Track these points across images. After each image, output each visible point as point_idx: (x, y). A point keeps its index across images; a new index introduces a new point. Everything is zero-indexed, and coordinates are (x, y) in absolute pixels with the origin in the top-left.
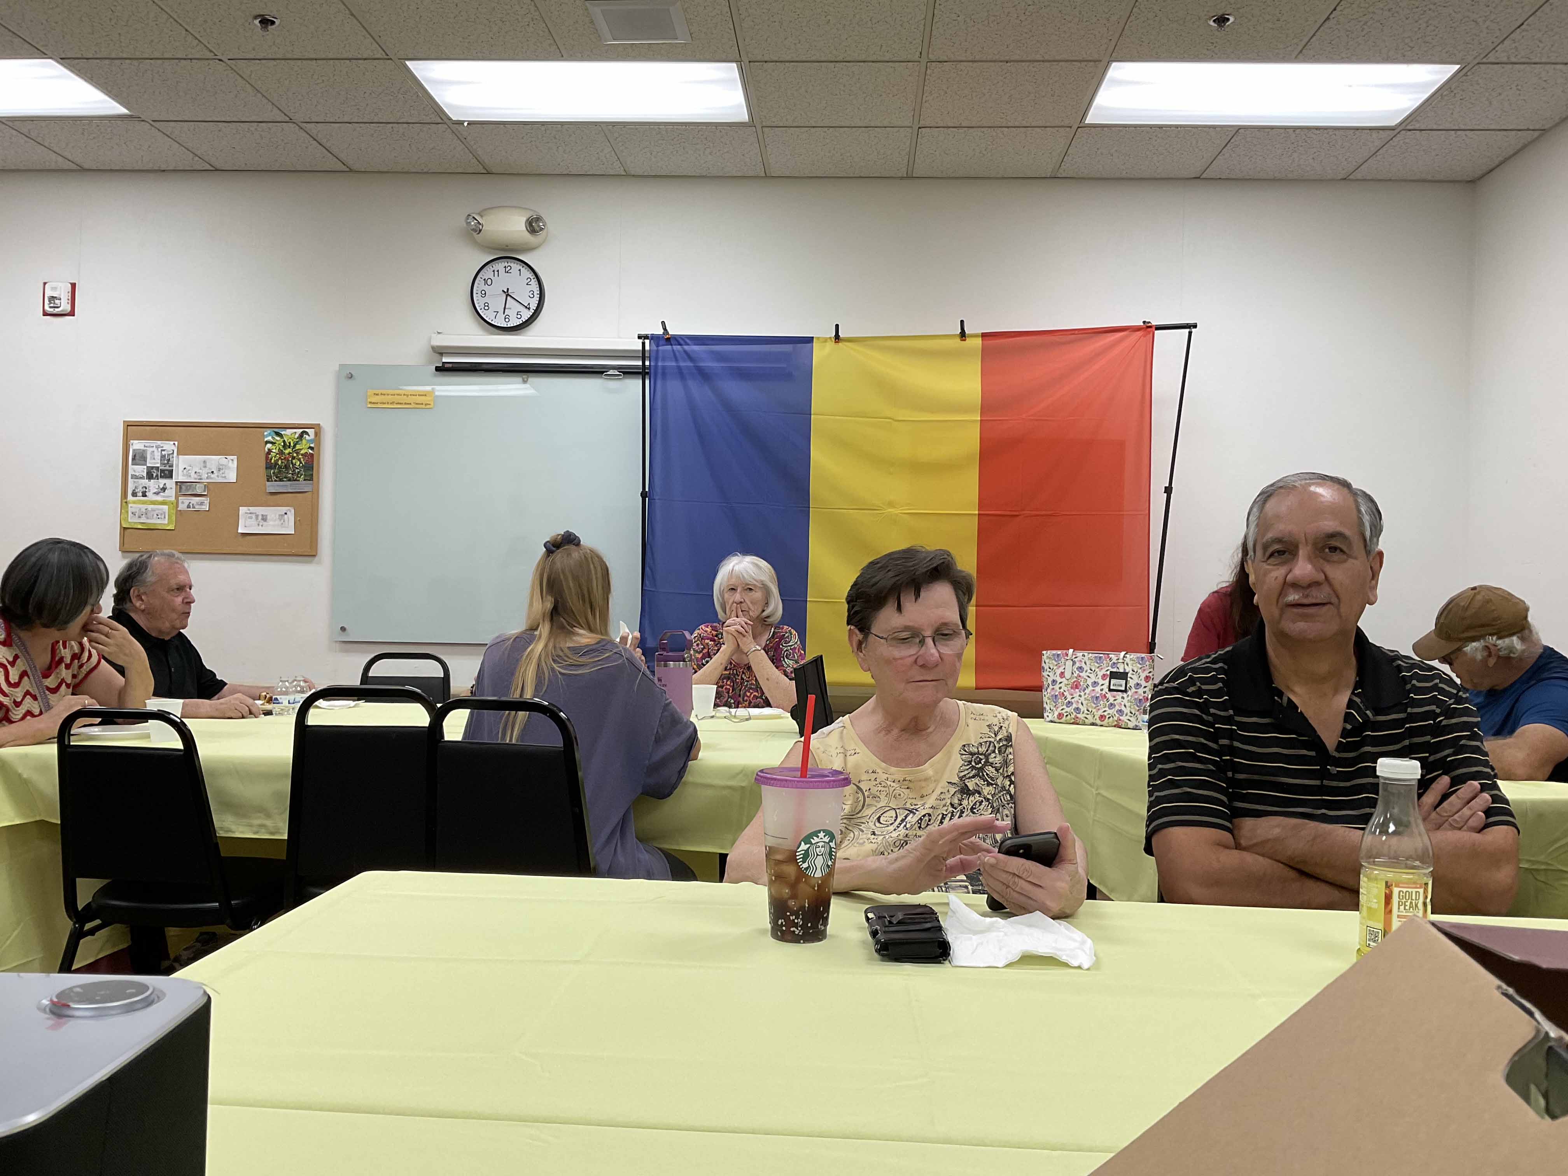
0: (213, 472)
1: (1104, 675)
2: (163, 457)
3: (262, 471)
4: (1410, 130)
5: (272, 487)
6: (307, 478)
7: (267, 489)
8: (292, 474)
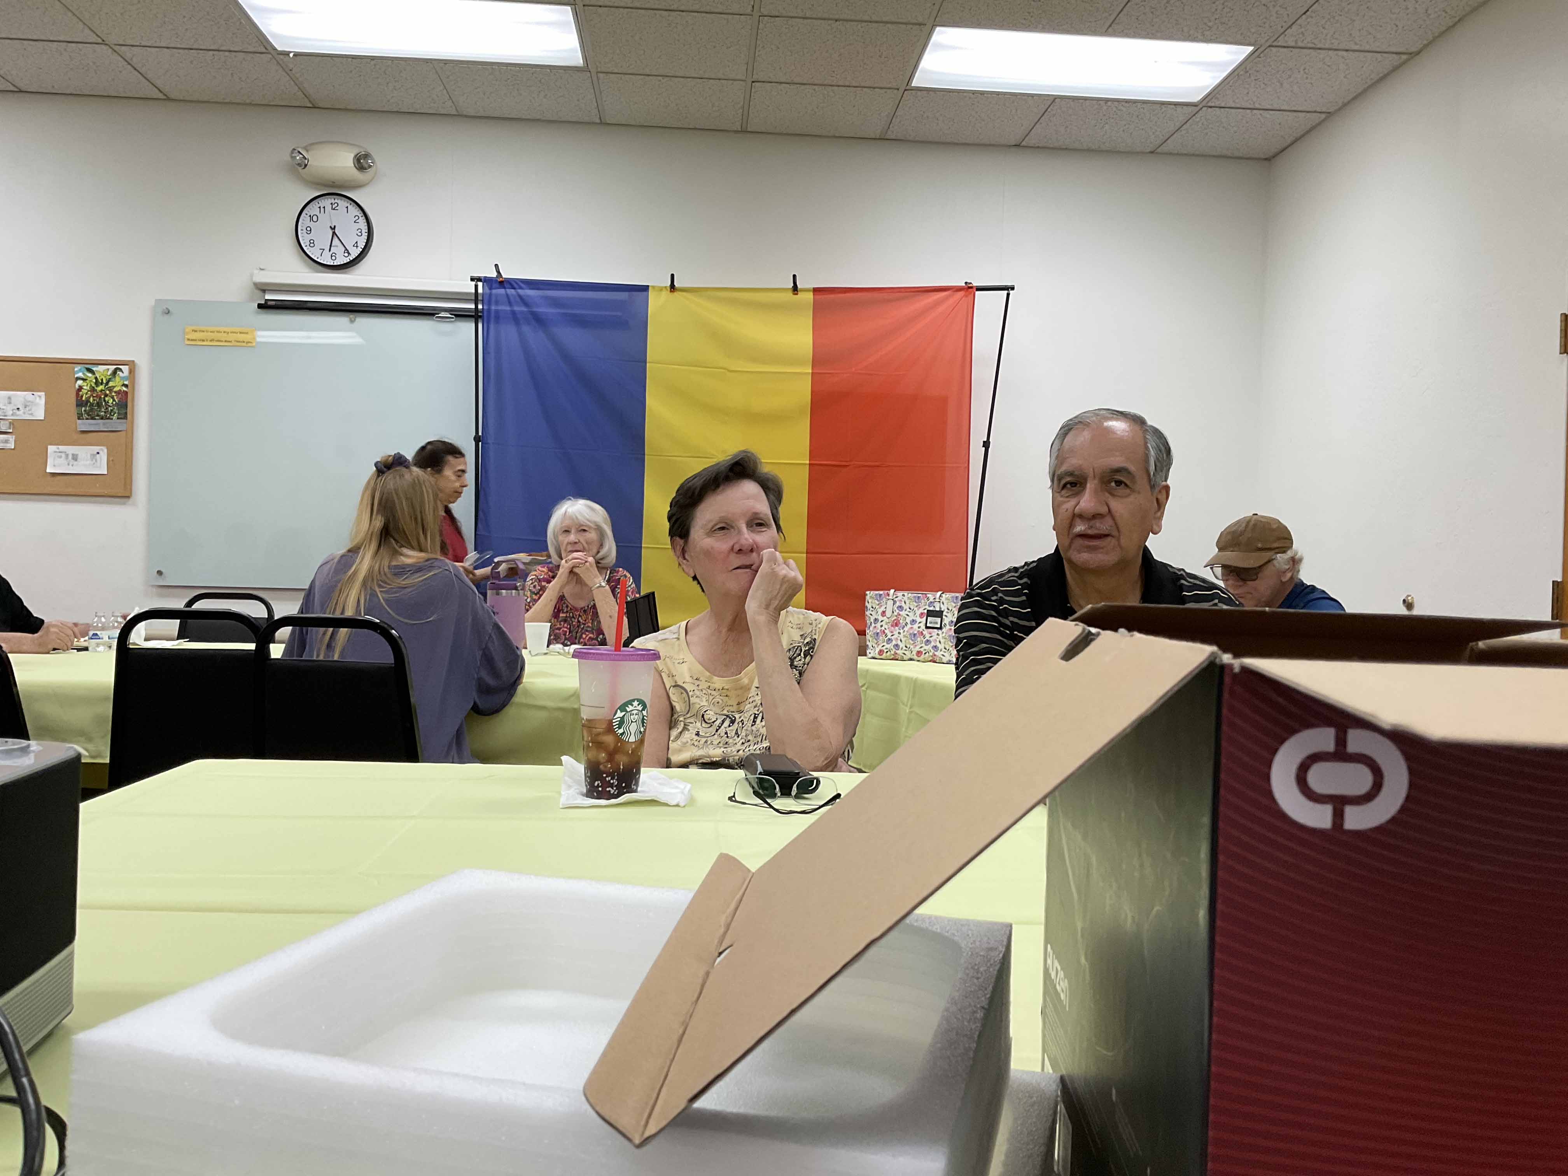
0: (18, 409)
1: (922, 614)
3: (73, 409)
4: (1211, 107)
5: (85, 424)
6: (120, 417)
7: (78, 427)
8: (105, 412)
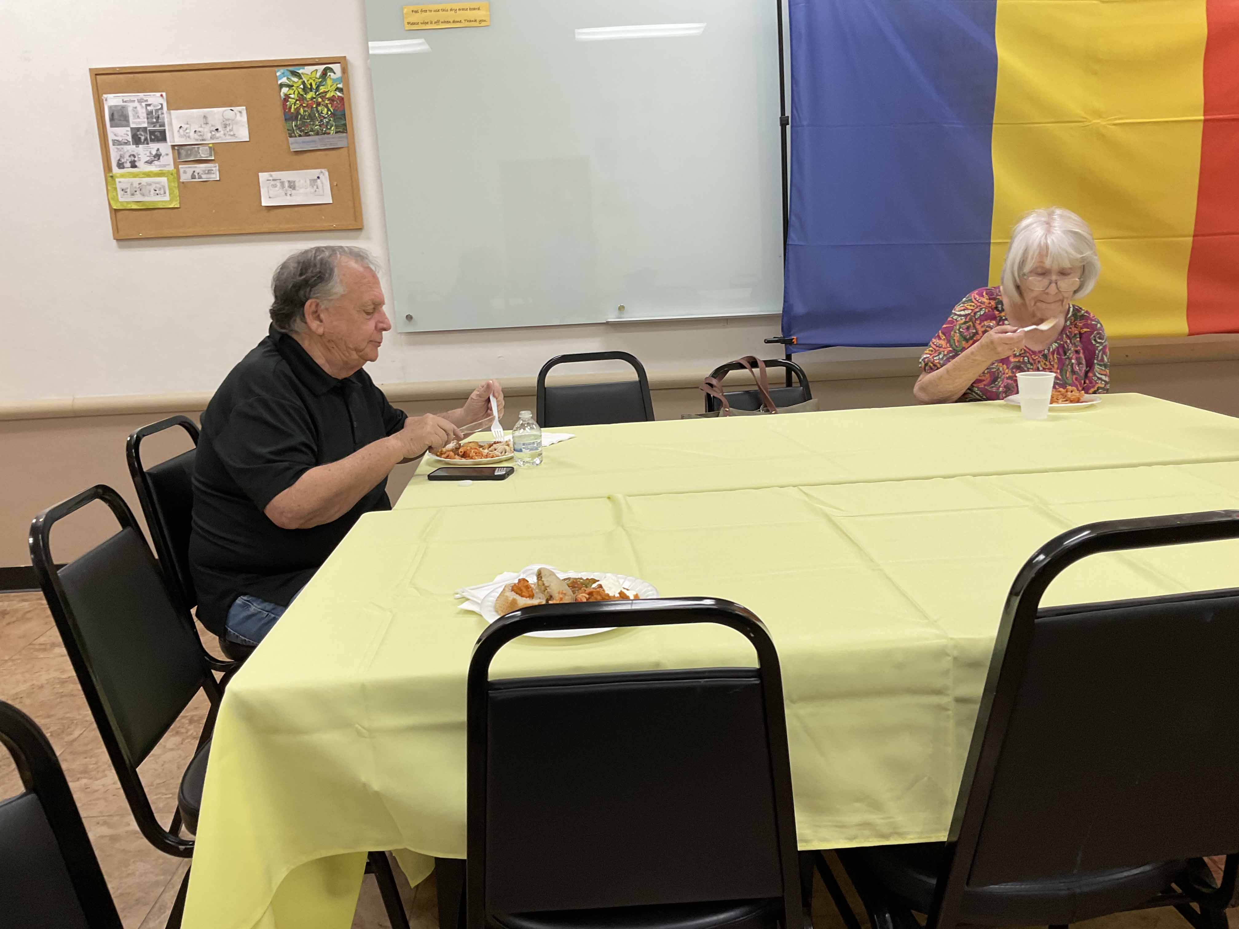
0: (217, 130)
2: (149, 114)
3: (281, 124)
5: (297, 143)
6: (338, 130)
7: (291, 146)
8: (320, 126)
